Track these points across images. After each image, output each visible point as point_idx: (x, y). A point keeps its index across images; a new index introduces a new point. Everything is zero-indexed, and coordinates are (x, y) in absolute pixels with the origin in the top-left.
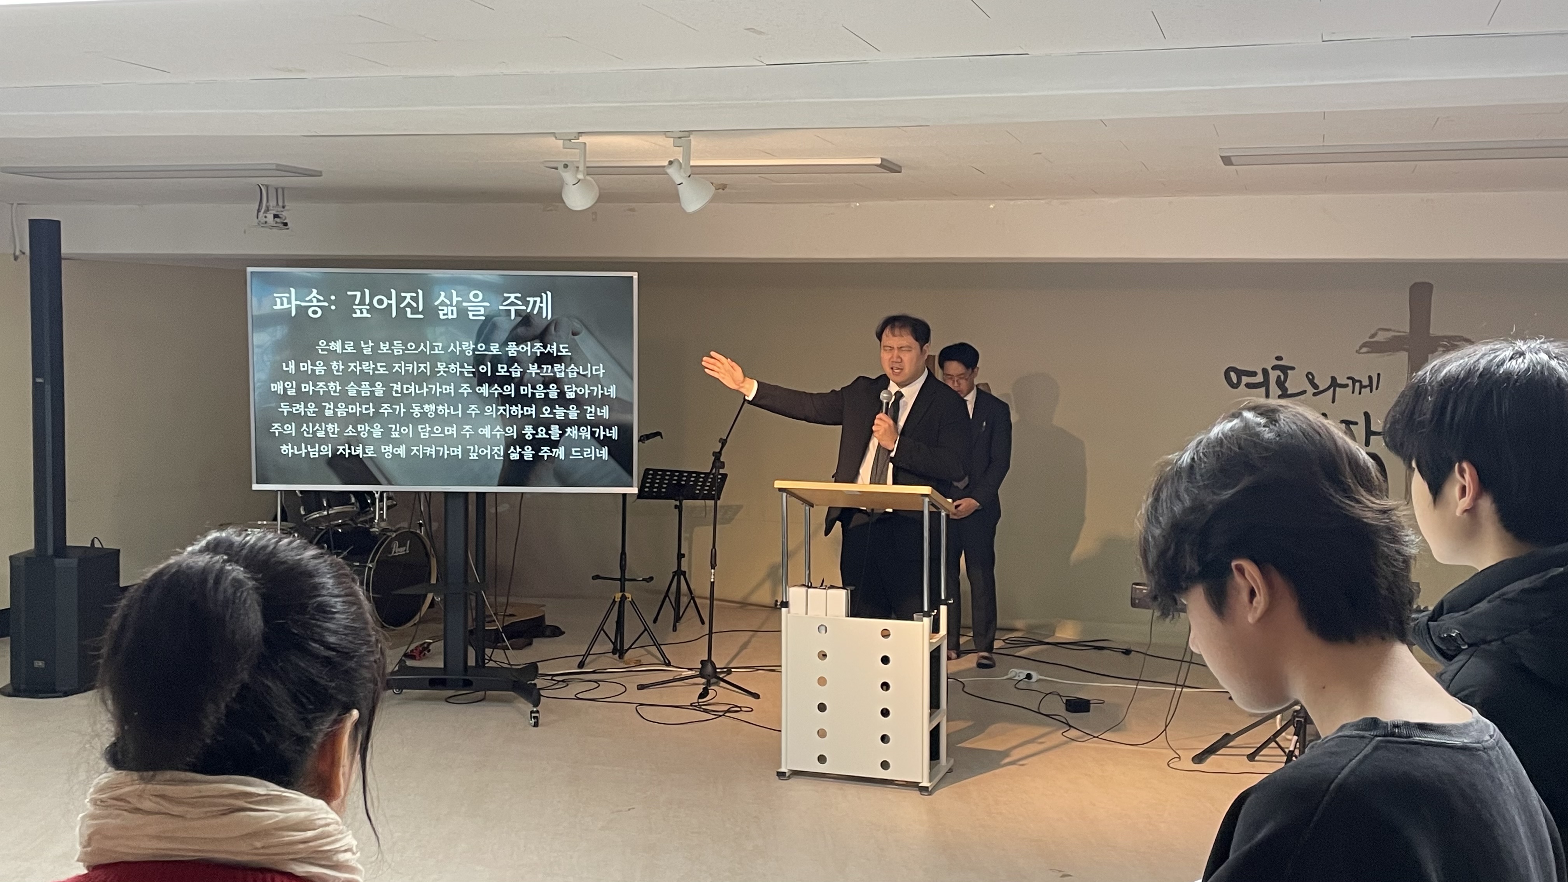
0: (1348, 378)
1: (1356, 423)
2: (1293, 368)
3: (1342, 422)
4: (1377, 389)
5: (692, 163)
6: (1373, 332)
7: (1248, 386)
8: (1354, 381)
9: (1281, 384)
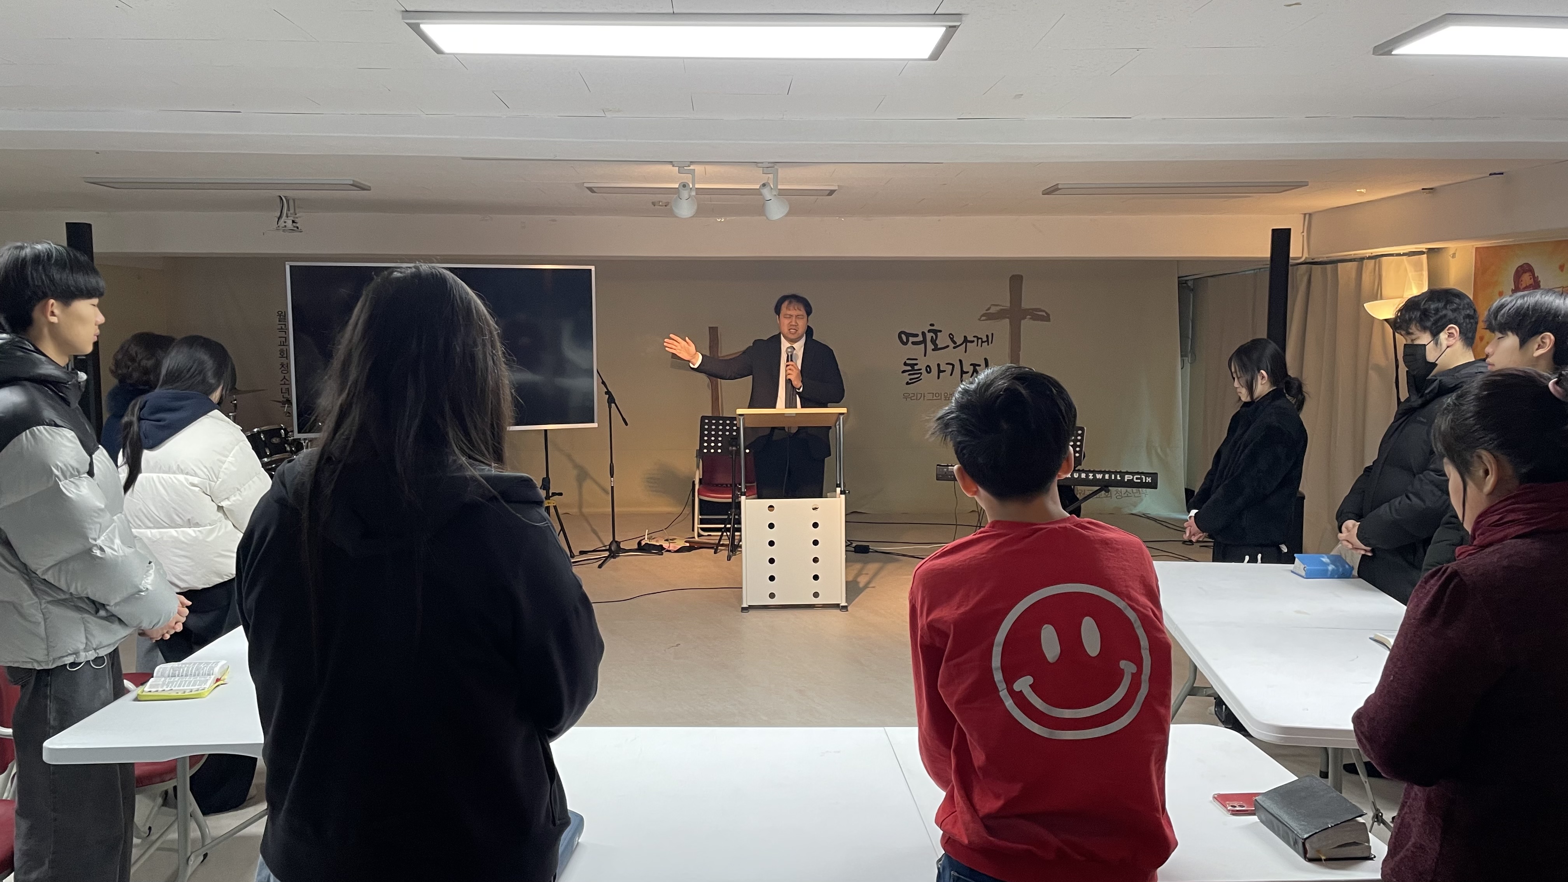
0: (974, 337)
1: (979, 365)
2: (940, 331)
3: (971, 365)
4: (991, 343)
5: (779, 187)
6: (989, 306)
7: (914, 343)
8: (978, 338)
9: (933, 341)
